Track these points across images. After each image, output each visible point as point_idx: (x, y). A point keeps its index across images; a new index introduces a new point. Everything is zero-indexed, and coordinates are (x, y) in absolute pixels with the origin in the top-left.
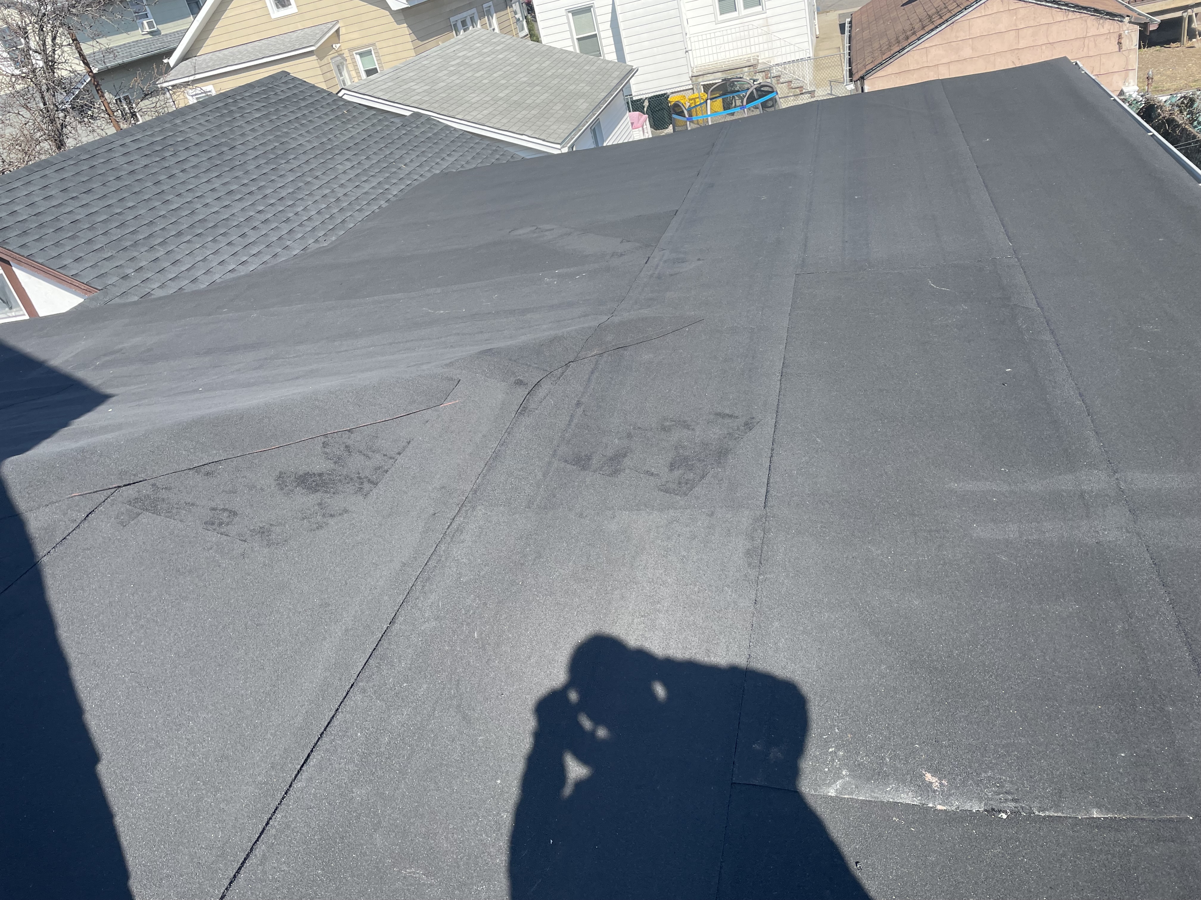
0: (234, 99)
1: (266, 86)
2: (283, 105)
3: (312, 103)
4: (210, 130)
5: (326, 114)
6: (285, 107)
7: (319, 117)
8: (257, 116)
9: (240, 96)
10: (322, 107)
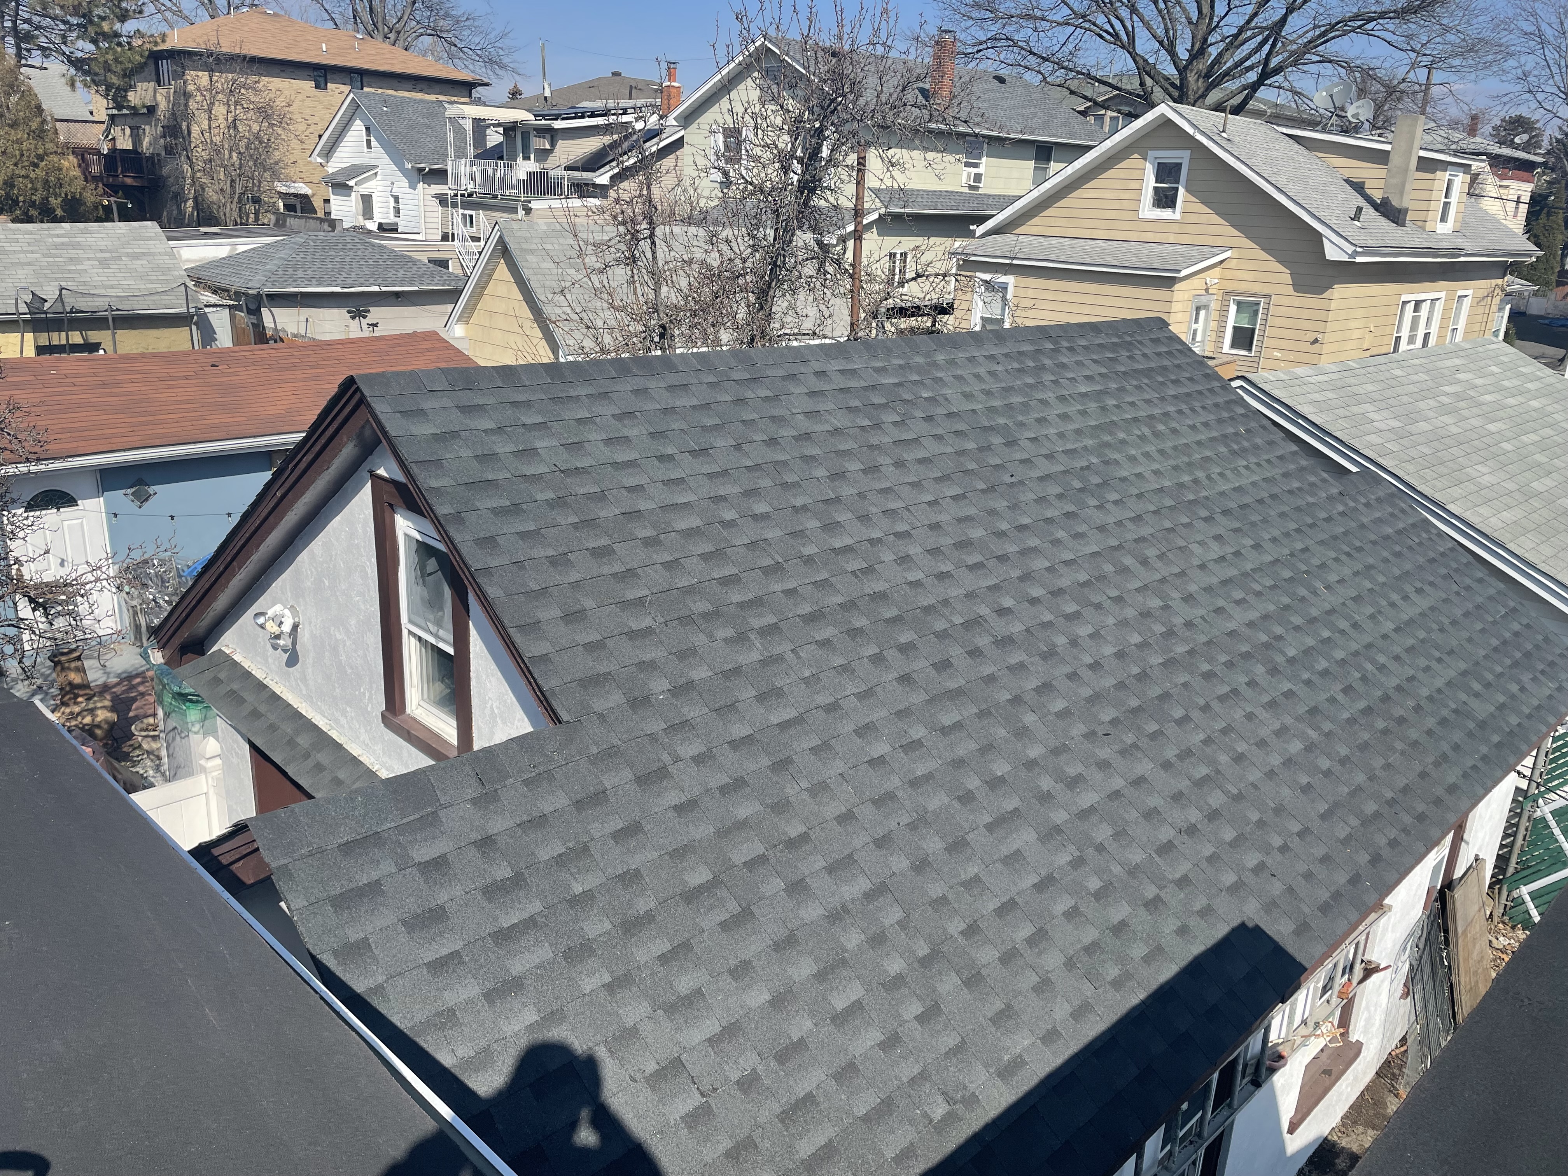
0: (1055, 343)
1: (1119, 337)
2: (1135, 383)
3: (1189, 395)
4: (988, 393)
5: (1206, 424)
6: (1139, 388)
7: (1193, 427)
8: (1083, 389)
9: (1068, 341)
10: (1204, 408)
